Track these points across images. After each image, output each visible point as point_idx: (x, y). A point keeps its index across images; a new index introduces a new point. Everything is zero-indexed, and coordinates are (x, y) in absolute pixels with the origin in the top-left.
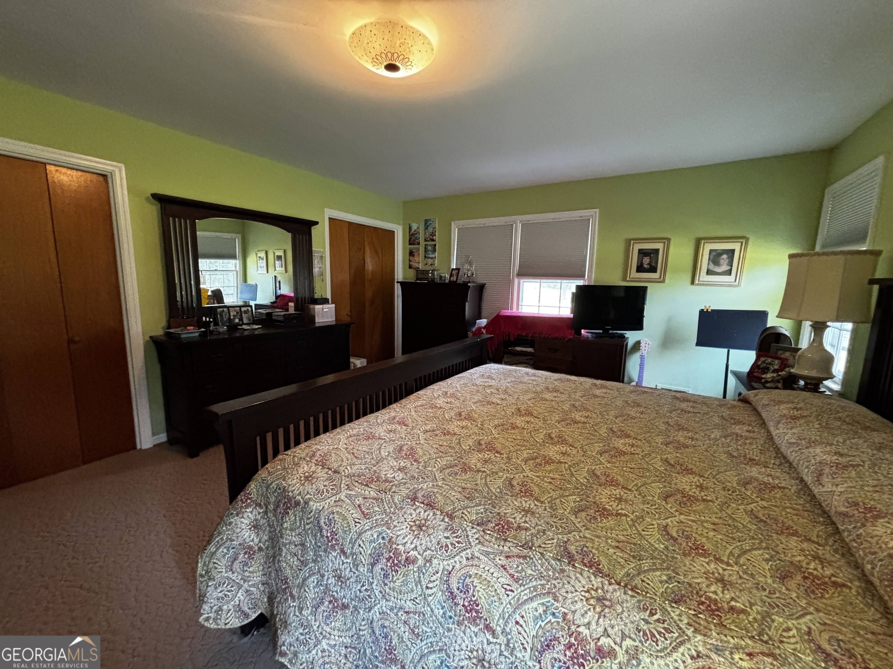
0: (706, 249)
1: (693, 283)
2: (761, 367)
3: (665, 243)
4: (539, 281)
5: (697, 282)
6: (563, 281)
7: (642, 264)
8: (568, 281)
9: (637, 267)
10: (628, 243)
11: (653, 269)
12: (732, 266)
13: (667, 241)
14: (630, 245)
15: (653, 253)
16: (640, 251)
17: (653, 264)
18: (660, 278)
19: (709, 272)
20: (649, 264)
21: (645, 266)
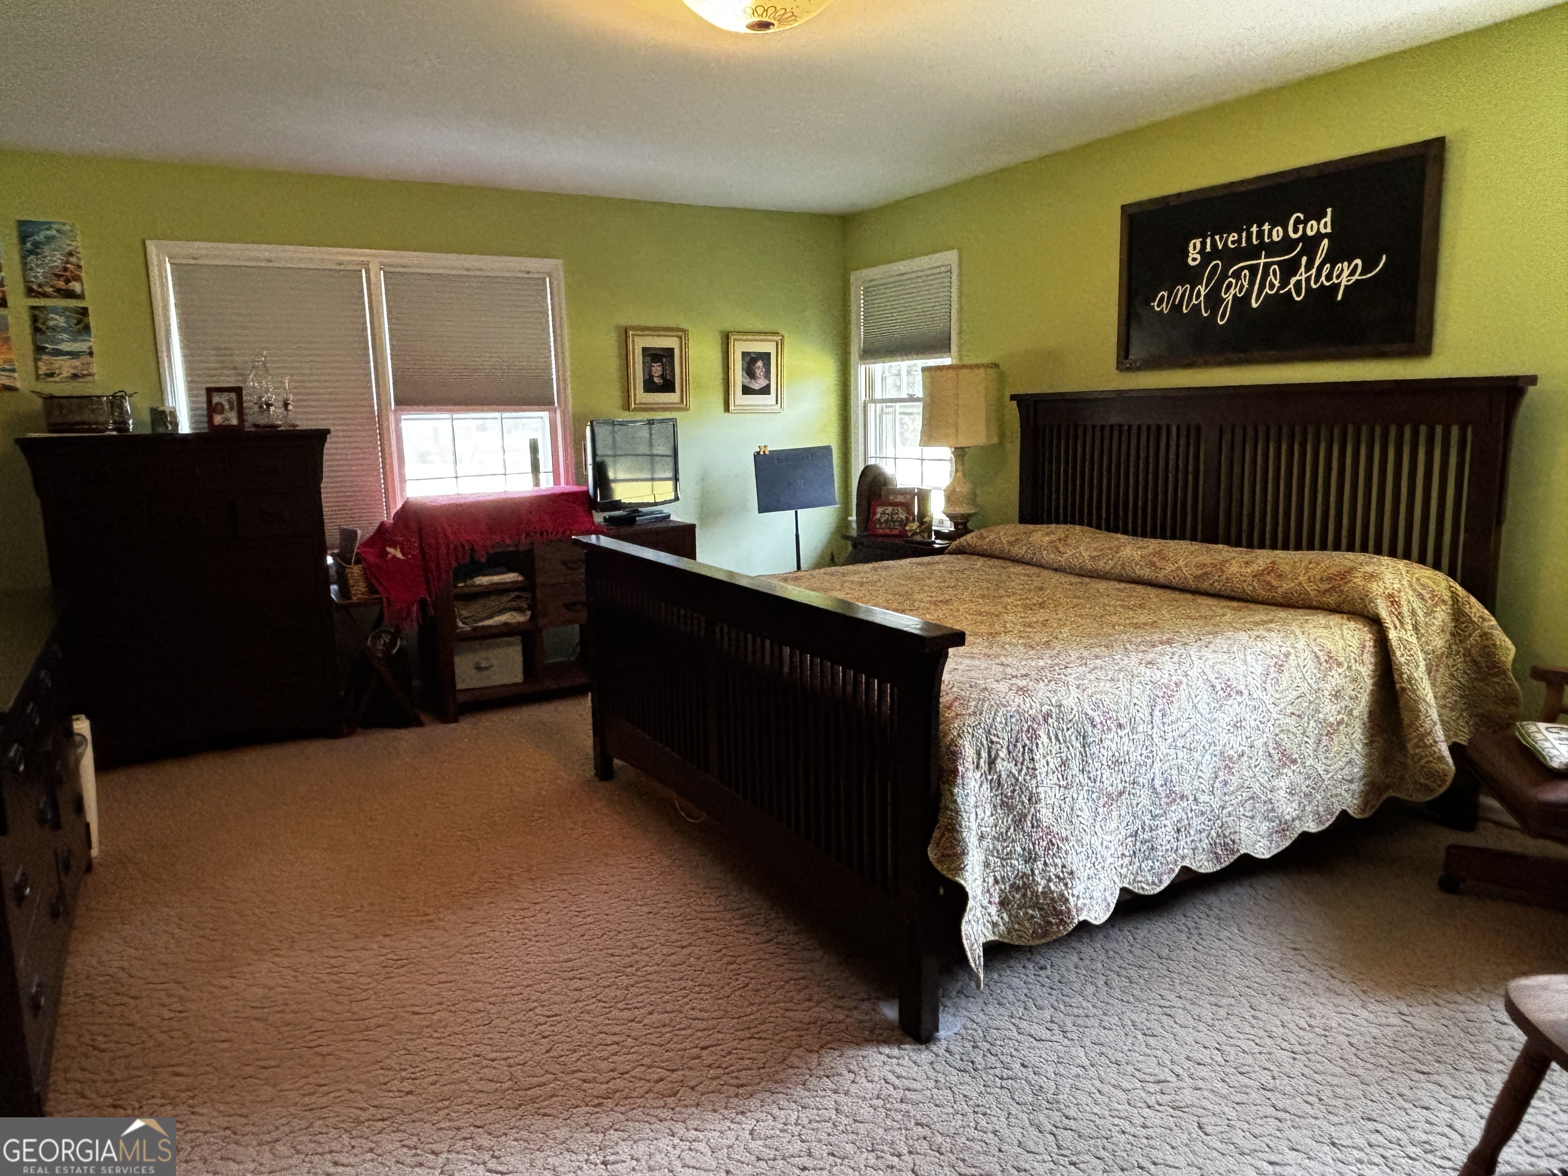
0: (738, 349)
1: (727, 409)
2: (882, 520)
3: (681, 338)
4: (447, 416)
5: (732, 407)
6: (505, 415)
7: (651, 377)
8: (514, 414)
9: (645, 382)
10: (625, 334)
11: (668, 386)
12: (769, 380)
13: (682, 334)
14: (627, 337)
15: (665, 356)
16: (645, 350)
17: (668, 377)
18: (682, 401)
19: (747, 390)
20: (662, 376)
21: (656, 380)
